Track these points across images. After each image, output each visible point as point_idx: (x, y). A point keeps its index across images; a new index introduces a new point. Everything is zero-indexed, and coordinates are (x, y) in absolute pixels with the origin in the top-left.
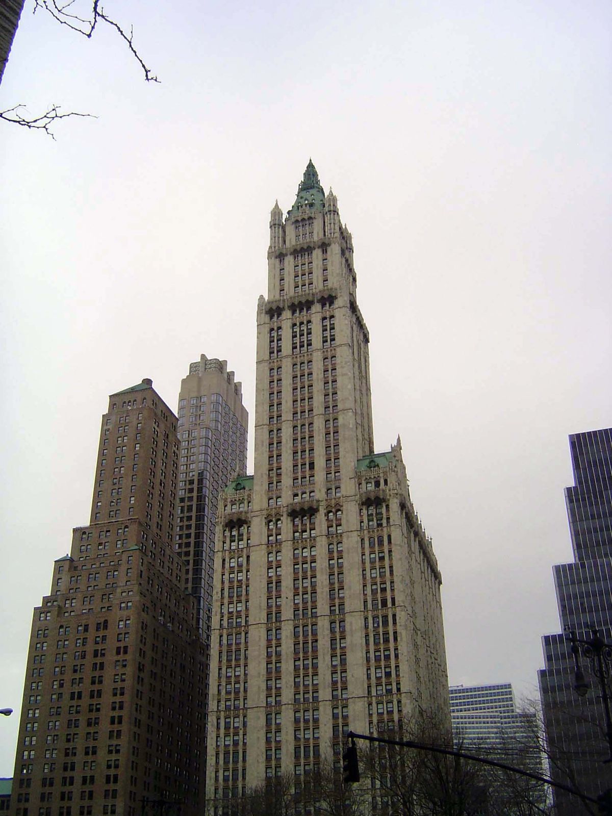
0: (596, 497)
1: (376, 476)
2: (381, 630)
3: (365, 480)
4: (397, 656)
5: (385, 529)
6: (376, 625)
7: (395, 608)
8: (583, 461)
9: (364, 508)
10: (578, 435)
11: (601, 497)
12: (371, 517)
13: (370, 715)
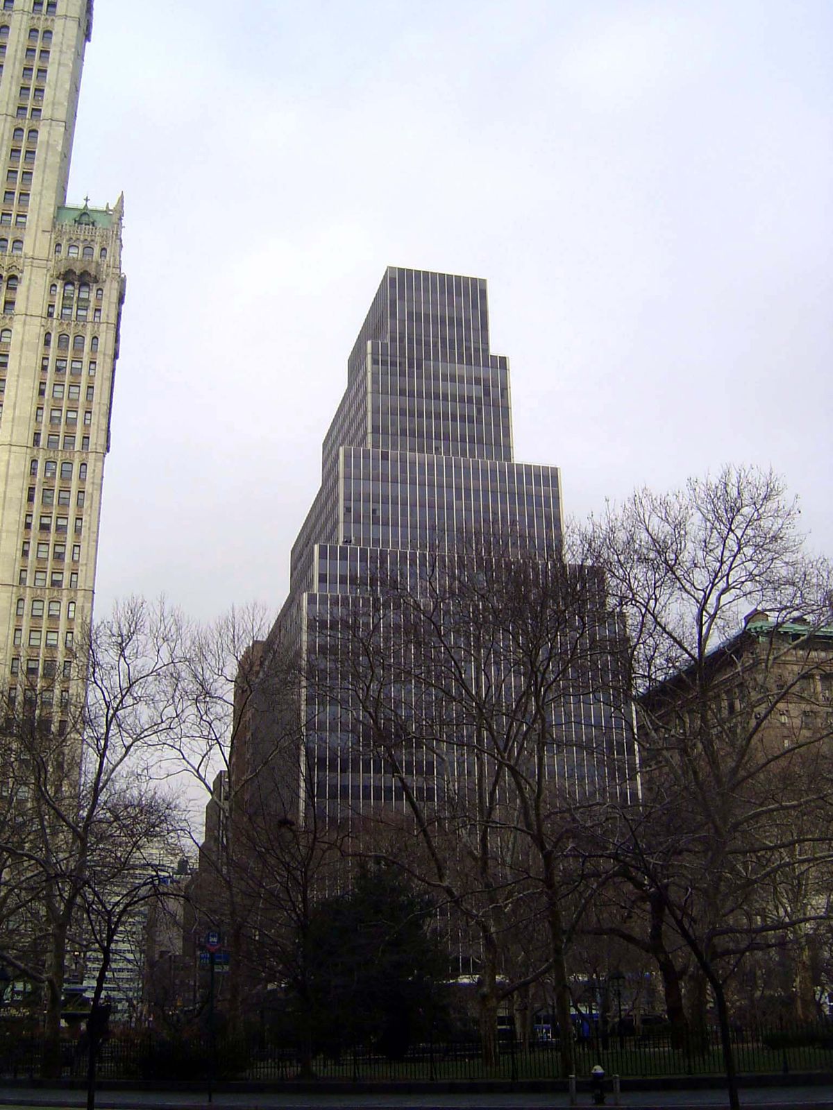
0: (411, 366)
1: (89, 239)
2: (57, 483)
3: (68, 241)
4: (78, 531)
5: (89, 326)
6: (49, 475)
7: (87, 453)
8: (402, 311)
9: (60, 283)
10: (401, 271)
11: (420, 366)
12: (68, 302)
13: (19, 616)
